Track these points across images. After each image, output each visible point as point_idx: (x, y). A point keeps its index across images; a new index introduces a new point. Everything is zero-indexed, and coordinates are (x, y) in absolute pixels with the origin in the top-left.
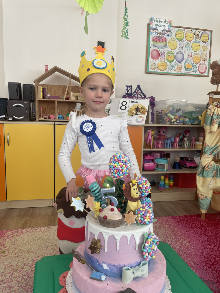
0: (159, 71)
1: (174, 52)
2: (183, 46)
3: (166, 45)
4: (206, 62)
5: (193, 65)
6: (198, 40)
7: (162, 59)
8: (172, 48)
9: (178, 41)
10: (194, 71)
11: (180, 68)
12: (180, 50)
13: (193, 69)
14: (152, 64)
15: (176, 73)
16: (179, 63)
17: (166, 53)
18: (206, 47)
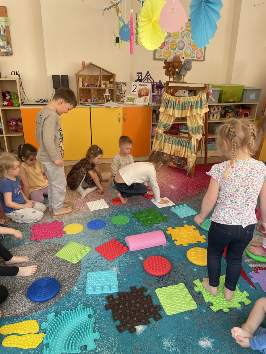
0: (165, 58)
1: (176, 41)
2: (184, 35)
3: (170, 36)
7: (167, 47)
8: (175, 38)
12: (181, 40)
13: (191, 55)
14: (159, 52)
16: (180, 51)
17: (170, 42)
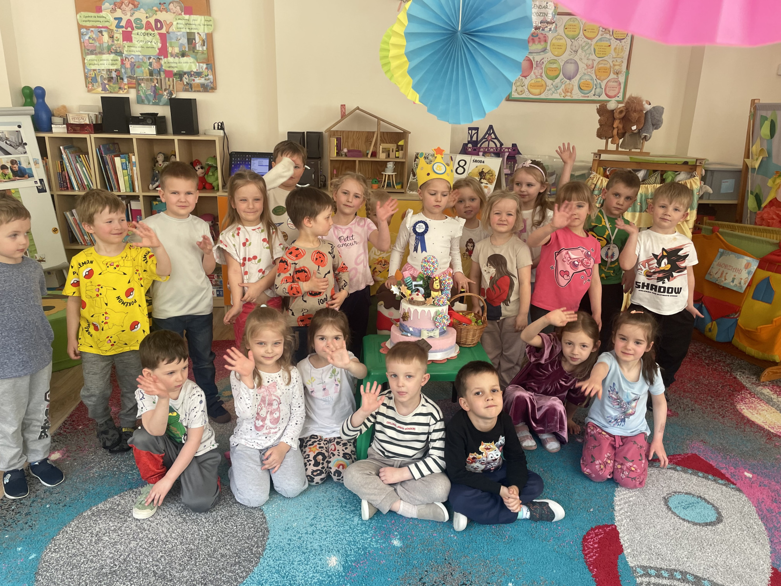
0: (531, 96)
1: (560, 61)
2: (577, 48)
3: (546, 49)
4: (620, 76)
5: (595, 82)
6: (608, 36)
7: (537, 74)
8: (556, 53)
9: (568, 41)
10: (597, 93)
11: (569, 90)
12: (571, 57)
13: (593, 90)
14: (518, 84)
15: (563, 98)
16: (568, 81)
17: (545, 64)
18: (622, 49)
